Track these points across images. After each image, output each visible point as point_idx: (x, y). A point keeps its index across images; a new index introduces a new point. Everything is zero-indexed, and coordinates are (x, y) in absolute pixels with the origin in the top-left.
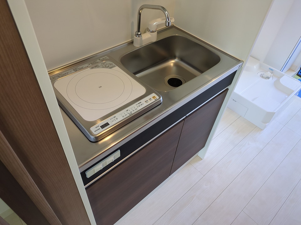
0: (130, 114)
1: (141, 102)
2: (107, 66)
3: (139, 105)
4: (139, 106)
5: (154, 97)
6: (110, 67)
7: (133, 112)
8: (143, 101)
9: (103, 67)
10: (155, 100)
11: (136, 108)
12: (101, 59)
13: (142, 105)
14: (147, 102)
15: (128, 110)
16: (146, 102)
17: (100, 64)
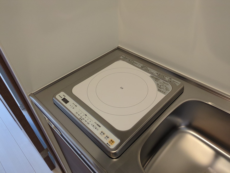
0: (80, 118)
1: (100, 126)
2: (162, 87)
3: (95, 125)
4: (93, 126)
5: (112, 141)
6: (162, 90)
7: (83, 121)
8: (103, 128)
9: (158, 84)
10: (107, 144)
11: (90, 123)
12: (172, 79)
13: (96, 128)
14: (100, 134)
15: (86, 115)
16: (102, 132)
17: (161, 81)
